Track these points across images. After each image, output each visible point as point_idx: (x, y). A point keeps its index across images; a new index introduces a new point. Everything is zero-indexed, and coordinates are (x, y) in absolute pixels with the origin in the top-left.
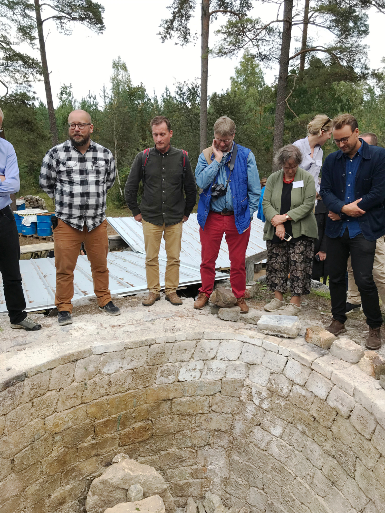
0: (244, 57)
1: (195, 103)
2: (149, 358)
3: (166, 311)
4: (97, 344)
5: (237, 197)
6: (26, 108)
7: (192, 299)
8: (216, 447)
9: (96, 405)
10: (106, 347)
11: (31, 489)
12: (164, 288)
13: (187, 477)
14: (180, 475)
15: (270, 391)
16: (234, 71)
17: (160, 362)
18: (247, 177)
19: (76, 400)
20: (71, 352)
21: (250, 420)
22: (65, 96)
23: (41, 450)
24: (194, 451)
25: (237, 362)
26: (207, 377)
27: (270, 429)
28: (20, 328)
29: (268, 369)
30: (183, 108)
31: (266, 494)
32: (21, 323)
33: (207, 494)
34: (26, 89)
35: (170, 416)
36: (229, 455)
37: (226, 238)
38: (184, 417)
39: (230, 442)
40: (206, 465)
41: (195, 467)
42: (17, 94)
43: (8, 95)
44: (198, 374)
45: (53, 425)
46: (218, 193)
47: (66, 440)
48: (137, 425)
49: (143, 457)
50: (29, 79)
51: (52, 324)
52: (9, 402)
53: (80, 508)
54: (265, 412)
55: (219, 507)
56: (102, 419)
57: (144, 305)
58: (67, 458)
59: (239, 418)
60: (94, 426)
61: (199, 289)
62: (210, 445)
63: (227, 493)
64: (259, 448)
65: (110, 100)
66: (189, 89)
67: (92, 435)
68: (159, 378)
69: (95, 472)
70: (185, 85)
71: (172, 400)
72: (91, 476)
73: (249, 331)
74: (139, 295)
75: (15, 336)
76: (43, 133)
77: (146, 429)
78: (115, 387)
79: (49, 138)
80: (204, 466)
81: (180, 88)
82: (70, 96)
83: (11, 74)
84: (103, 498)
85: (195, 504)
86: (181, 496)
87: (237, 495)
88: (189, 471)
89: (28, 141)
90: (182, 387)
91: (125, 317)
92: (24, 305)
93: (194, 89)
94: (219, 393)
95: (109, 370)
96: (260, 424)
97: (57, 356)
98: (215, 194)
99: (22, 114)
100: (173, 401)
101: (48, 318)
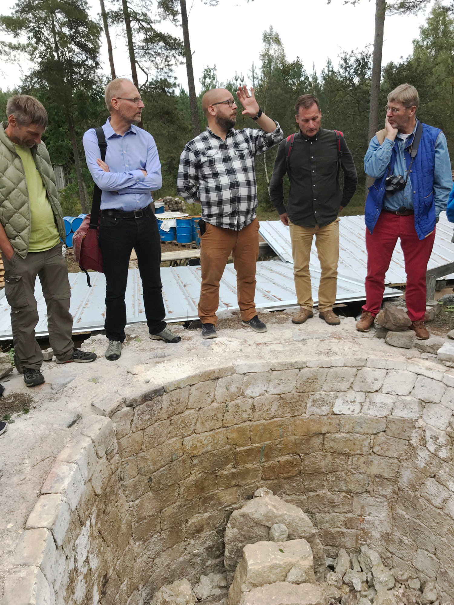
0: (434, 11)
1: (364, 77)
2: (299, 384)
3: (320, 331)
4: (240, 362)
5: (419, 192)
6: (166, 97)
7: (352, 319)
8: (377, 496)
9: (239, 430)
10: (250, 367)
11: (169, 511)
12: (317, 304)
13: (339, 525)
14: (331, 522)
15: (450, 437)
16: (419, 31)
17: (311, 389)
18: (434, 167)
19: (216, 422)
20: (212, 368)
21: (422, 469)
22: (208, 81)
23: (179, 471)
24: (349, 496)
25: (408, 398)
26: (369, 412)
27: (448, 483)
28: (159, 340)
29: (448, 410)
30: (348, 85)
31: (438, 560)
32: (159, 334)
33: (364, 549)
34: (166, 75)
35: (321, 453)
36: (392, 508)
37: (402, 244)
38: (339, 456)
39: (394, 492)
40: (363, 515)
41: (349, 515)
42: (157, 82)
43: (148, 83)
44: (357, 408)
45: (191, 447)
46: (394, 186)
47: (204, 464)
48: (283, 459)
49: (289, 495)
50: (170, 63)
51: (192, 337)
52: (147, 417)
53: (218, 539)
54: (442, 462)
55: (378, 565)
56: (244, 446)
57: (294, 322)
58: (206, 484)
59: (407, 466)
60: (235, 454)
61: (363, 307)
62: (369, 492)
63: (389, 551)
64: (432, 504)
65: (260, 82)
66: (357, 60)
67: (232, 464)
68: (310, 407)
69: (235, 503)
70: (353, 54)
71: (324, 434)
72: (231, 507)
73: (426, 361)
74: (288, 310)
75: (153, 347)
76: (184, 125)
77: (293, 465)
78: (259, 413)
79: (191, 131)
80: (361, 516)
81: (345, 60)
82: (214, 80)
83: (152, 59)
84: (243, 533)
85: (348, 557)
86: (332, 546)
87: (401, 556)
88: (343, 518)
89: (168, 135)
90: (338, 422)
91: (272, 334)
92: (164, 315)
93: (363, 59)
94: (384, 433)
95: (253, 392)
96: (435, 476)
97: (197, 372)
98: (390, 188)
99: (162, 103)
100: (326, 436)
101: (187, 331)
